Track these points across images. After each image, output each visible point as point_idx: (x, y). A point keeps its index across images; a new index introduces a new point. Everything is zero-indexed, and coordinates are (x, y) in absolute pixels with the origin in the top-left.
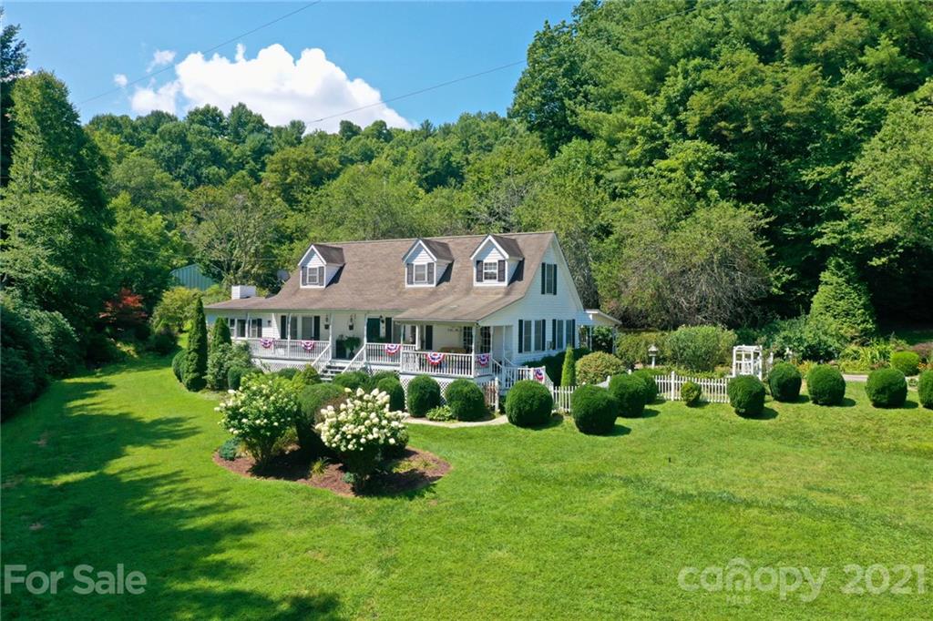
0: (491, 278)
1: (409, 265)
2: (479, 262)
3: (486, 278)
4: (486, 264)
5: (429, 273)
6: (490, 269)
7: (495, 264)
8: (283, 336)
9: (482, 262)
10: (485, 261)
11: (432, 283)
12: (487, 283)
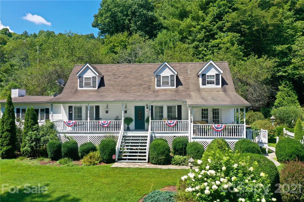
0: (211, 83)
1: (158, 76)
2: (203, 75)
3: (208, 83)
4: (208, 76)
5: (171, 80)
6: (210, 78)
7: (214, 76)
8: (70, 118)
9: (206, 74)
10: (207, 74)
11: (173, 86)
12: (208, 86)
